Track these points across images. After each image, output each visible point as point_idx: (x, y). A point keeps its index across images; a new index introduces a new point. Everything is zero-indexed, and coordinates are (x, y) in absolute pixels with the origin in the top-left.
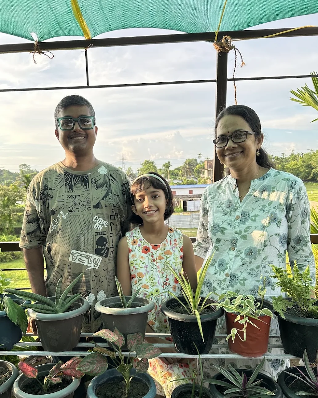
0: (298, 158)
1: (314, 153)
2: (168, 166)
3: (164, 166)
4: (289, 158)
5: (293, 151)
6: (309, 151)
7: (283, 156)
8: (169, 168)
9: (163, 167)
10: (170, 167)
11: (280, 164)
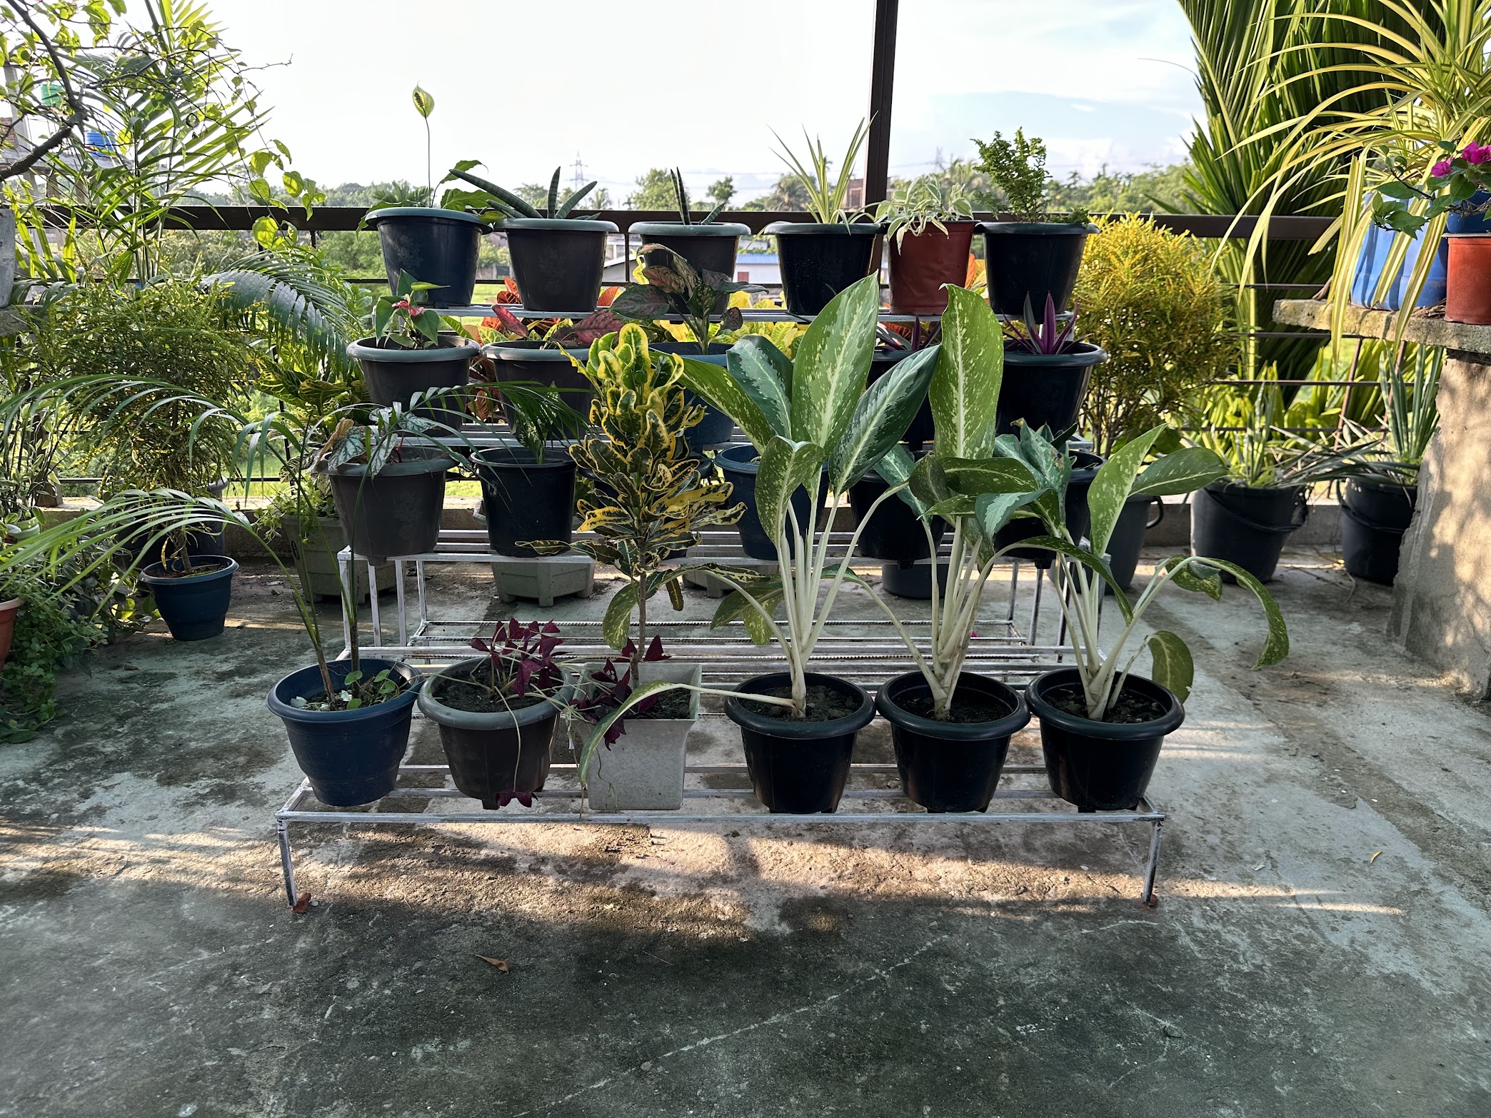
0: (1115, 190)
1: (1162, 174)
2: (725, 190)
3: (712, 191)
4: (1091, 188)
5: (1104, 166)
6: (1149, 170)
7: (1072, 181)
8: (730, 199)
9: (708, 195)
10: (730, 195)
11: (1064, 204)
